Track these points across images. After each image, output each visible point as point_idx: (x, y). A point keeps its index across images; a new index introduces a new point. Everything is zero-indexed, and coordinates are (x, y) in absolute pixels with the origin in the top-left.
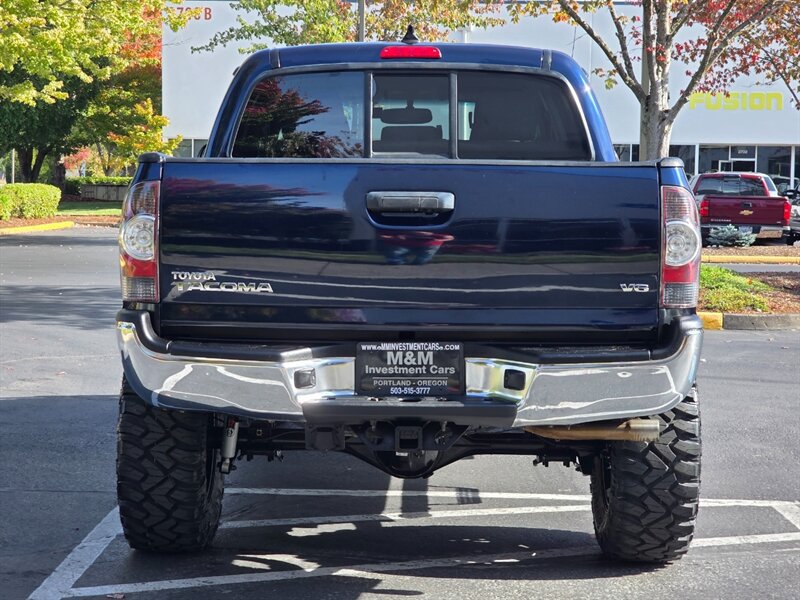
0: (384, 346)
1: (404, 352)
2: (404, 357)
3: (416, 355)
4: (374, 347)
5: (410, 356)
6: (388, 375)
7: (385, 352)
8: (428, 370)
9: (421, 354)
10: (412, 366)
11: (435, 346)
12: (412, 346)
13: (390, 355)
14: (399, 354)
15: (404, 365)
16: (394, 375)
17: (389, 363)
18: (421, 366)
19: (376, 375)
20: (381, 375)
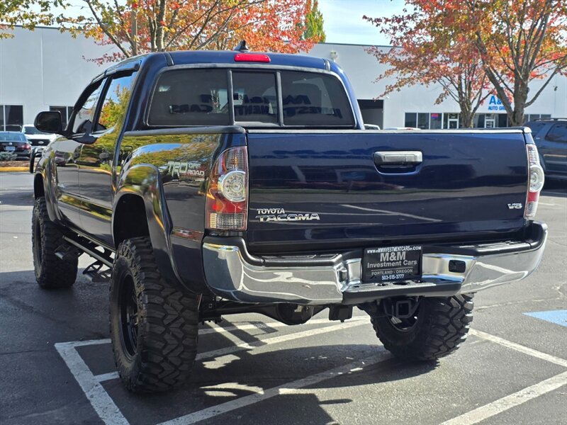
0: (380, 250)
1: (390, 253)
2: (390, 256)
3: (396, 255)
4: (374, 251)
5: (393, 255)
6: (380, 268)
7: (379, 254)
8: (402, 263)
9: (399, 253)
10: (394, 261)
11: (408, 248)
12: (395, 249)
13: (382, 255)
14: (387, 254)
15: (389, 261)
16: (384, 268)
17: (381, 260)
18: (398, 261)
19: (374, 268)
20: (376, 268)
